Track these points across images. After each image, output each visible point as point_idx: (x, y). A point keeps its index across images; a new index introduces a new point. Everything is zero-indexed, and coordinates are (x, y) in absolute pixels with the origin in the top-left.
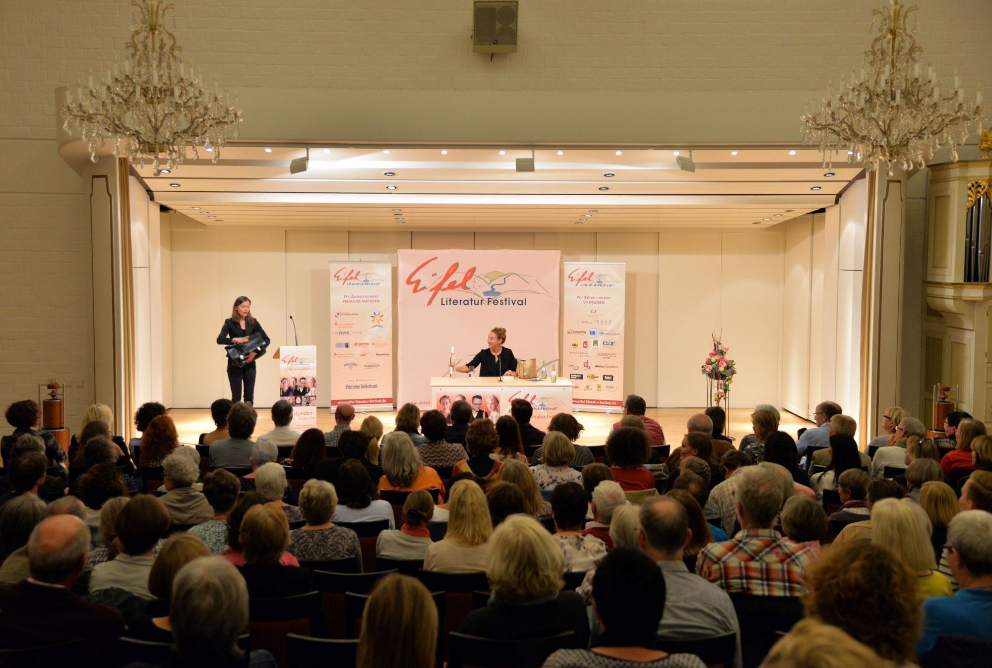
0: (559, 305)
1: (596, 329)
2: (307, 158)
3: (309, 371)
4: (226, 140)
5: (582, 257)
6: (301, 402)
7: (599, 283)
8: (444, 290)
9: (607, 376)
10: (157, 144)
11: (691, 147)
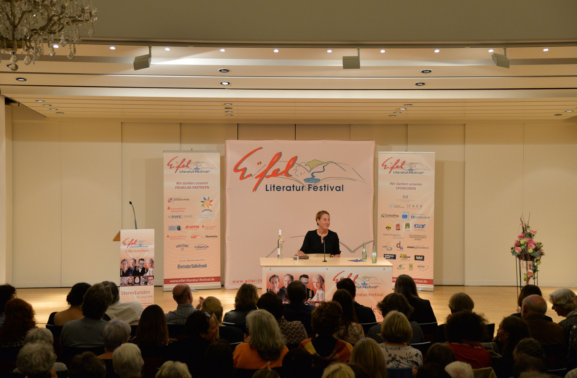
0: (373, 191)
1: (408, 213)
2: (149, 56)
3: (147, 252)
4: (82, 38)
5: (394, 147)
6: (140, 281)
7: (411, 171)
8: (268, 177)
9: (418, 256)
10: (15, 40)
11: (506, 45)
